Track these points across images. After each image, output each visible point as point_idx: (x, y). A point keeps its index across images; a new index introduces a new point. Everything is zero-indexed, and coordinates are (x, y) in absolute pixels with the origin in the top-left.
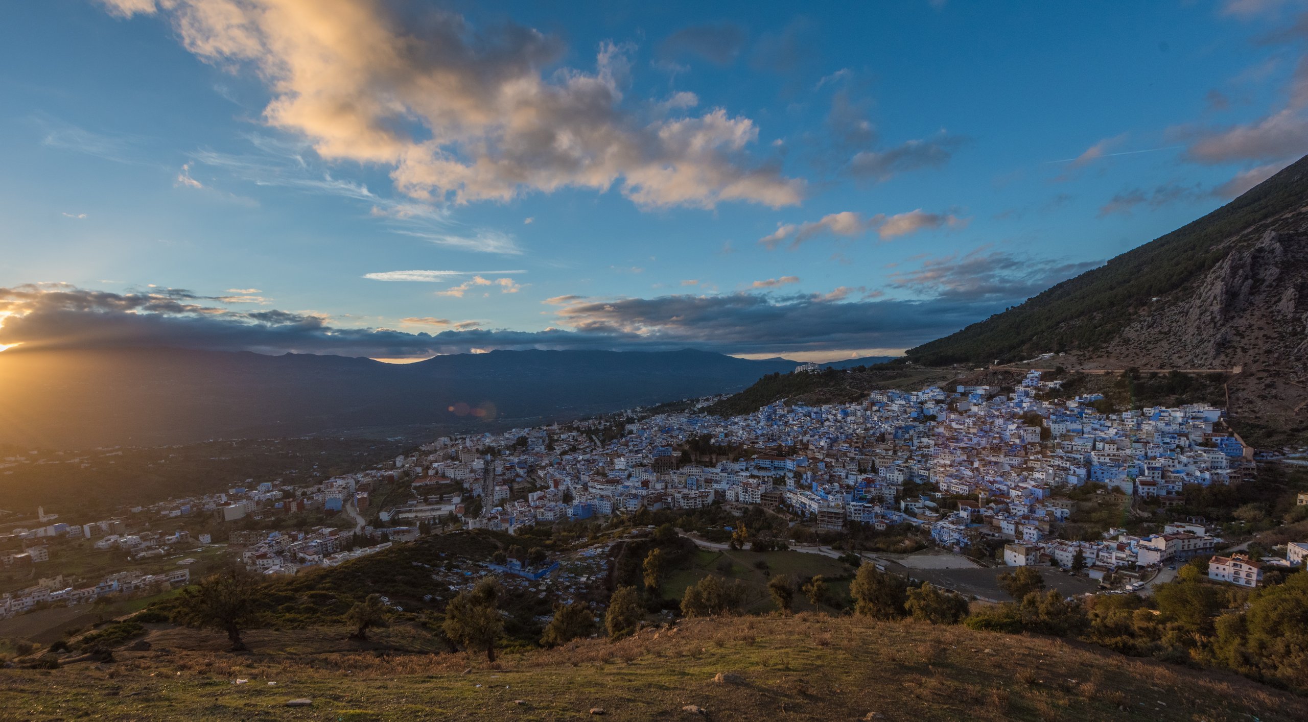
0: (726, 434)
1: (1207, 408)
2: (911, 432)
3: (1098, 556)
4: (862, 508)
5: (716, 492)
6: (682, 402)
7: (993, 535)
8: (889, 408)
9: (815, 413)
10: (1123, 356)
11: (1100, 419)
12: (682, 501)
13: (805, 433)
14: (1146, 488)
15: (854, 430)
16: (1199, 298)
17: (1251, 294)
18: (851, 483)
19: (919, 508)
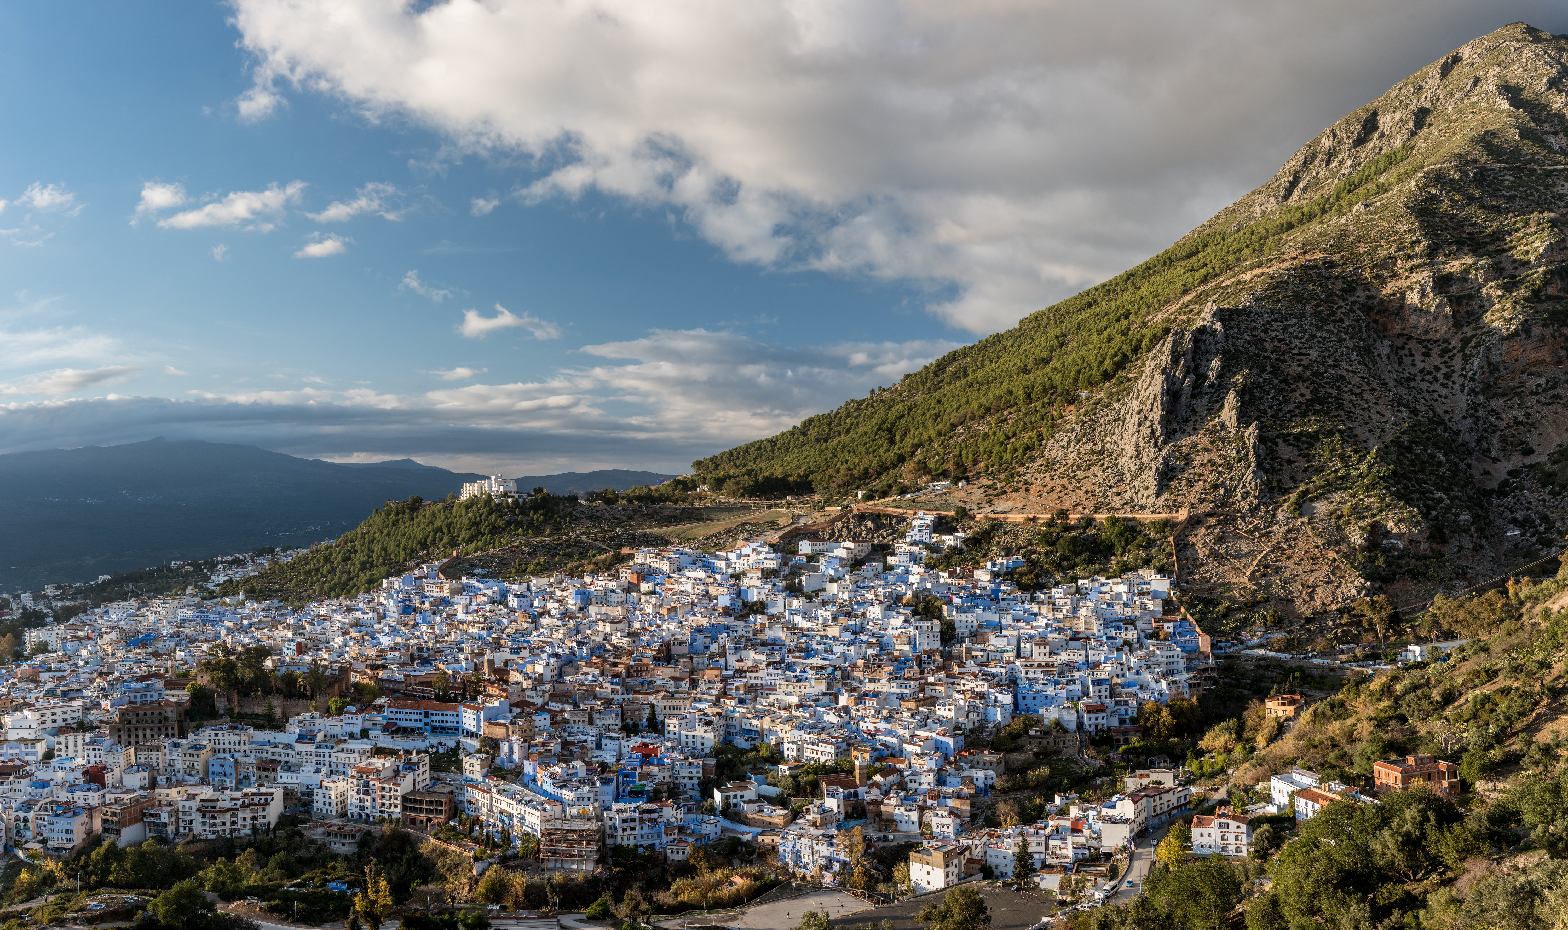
0: (299, 645)
1: (1153, 577)
2: (723, 638)
3: (1047, 849)
4: (637, 815)
5: (289, 794)
6: (170, 570)
7: (885, 839)
8: (675, 587)
9: (517, 596)
10: (1046, 489)
11: (1023, 602)
12: (197, 817)
13: (497, 645)
14: (1093, 716)
15: (607, 636)
16: (1137, 398)
17: (1193, 396)
18: (609, 758)
19: (750, 802)
